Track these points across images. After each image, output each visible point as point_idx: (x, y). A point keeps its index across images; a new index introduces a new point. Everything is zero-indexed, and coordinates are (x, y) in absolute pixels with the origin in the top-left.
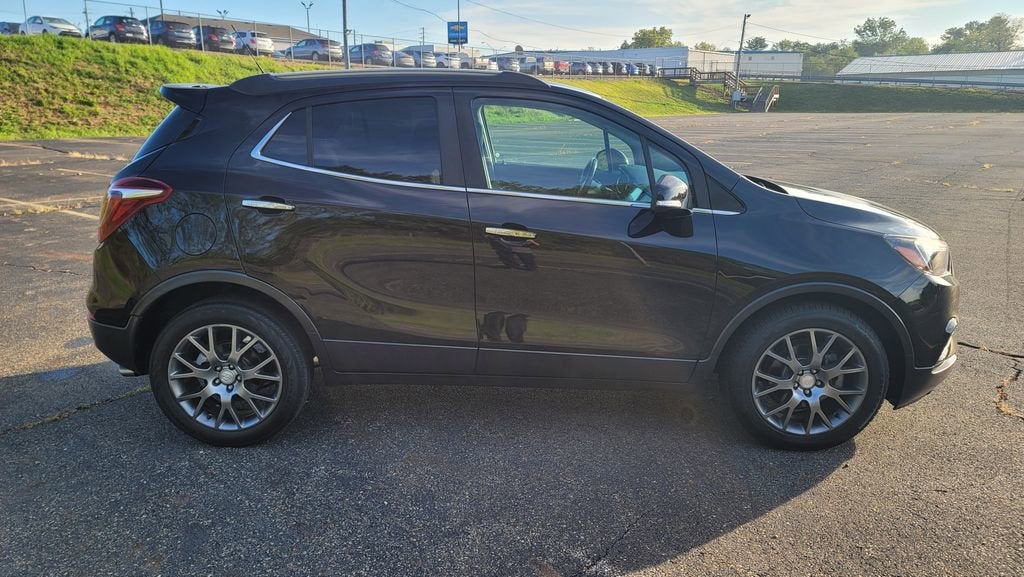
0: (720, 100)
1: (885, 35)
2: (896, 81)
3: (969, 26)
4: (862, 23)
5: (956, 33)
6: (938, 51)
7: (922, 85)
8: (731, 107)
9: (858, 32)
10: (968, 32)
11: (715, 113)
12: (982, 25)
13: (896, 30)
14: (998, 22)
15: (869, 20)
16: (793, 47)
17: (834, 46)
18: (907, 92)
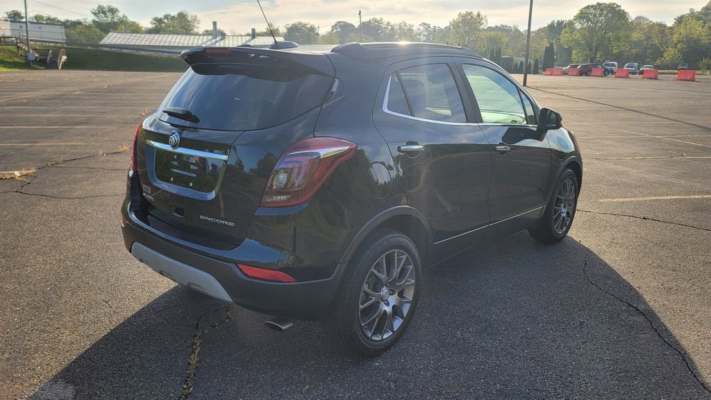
0: (17, 60)
1: (114, 18)
2: (146, 51)
3: (166, 17)
4: (96, 7)
5: (159, 21)
6: (150, 32)
7: (164, 54)
8: (27, 64)
9: (95, 14)
10: (166, 21)
11: (17, 70)
12: (174, 17)
13: (120, 14)
14: (182, 16)
15: (100, 6)
16: (46, 21)
17: (79, 23)
18: (156, 58)
